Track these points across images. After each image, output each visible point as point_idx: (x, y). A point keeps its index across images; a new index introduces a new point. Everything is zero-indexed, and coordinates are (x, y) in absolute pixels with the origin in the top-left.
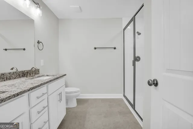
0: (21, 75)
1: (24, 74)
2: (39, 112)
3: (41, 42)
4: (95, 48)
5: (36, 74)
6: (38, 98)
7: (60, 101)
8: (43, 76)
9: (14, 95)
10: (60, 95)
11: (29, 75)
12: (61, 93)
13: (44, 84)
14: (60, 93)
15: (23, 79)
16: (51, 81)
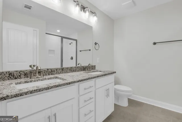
0: (82, 69)
1: (84, 69)
2: (85, 101)
3: (97, 43)
4: (155, 44)
5: (92, 69)
6: (85, 89)
7: (107, 96)
8: (97, 71)
9: (67, 83)
10: (107, 90)
11: (86, 69)
12: (109, 90)
13: (91, 79)
14: (107, 89)
15: (82, 72)
16: (98, 77)
